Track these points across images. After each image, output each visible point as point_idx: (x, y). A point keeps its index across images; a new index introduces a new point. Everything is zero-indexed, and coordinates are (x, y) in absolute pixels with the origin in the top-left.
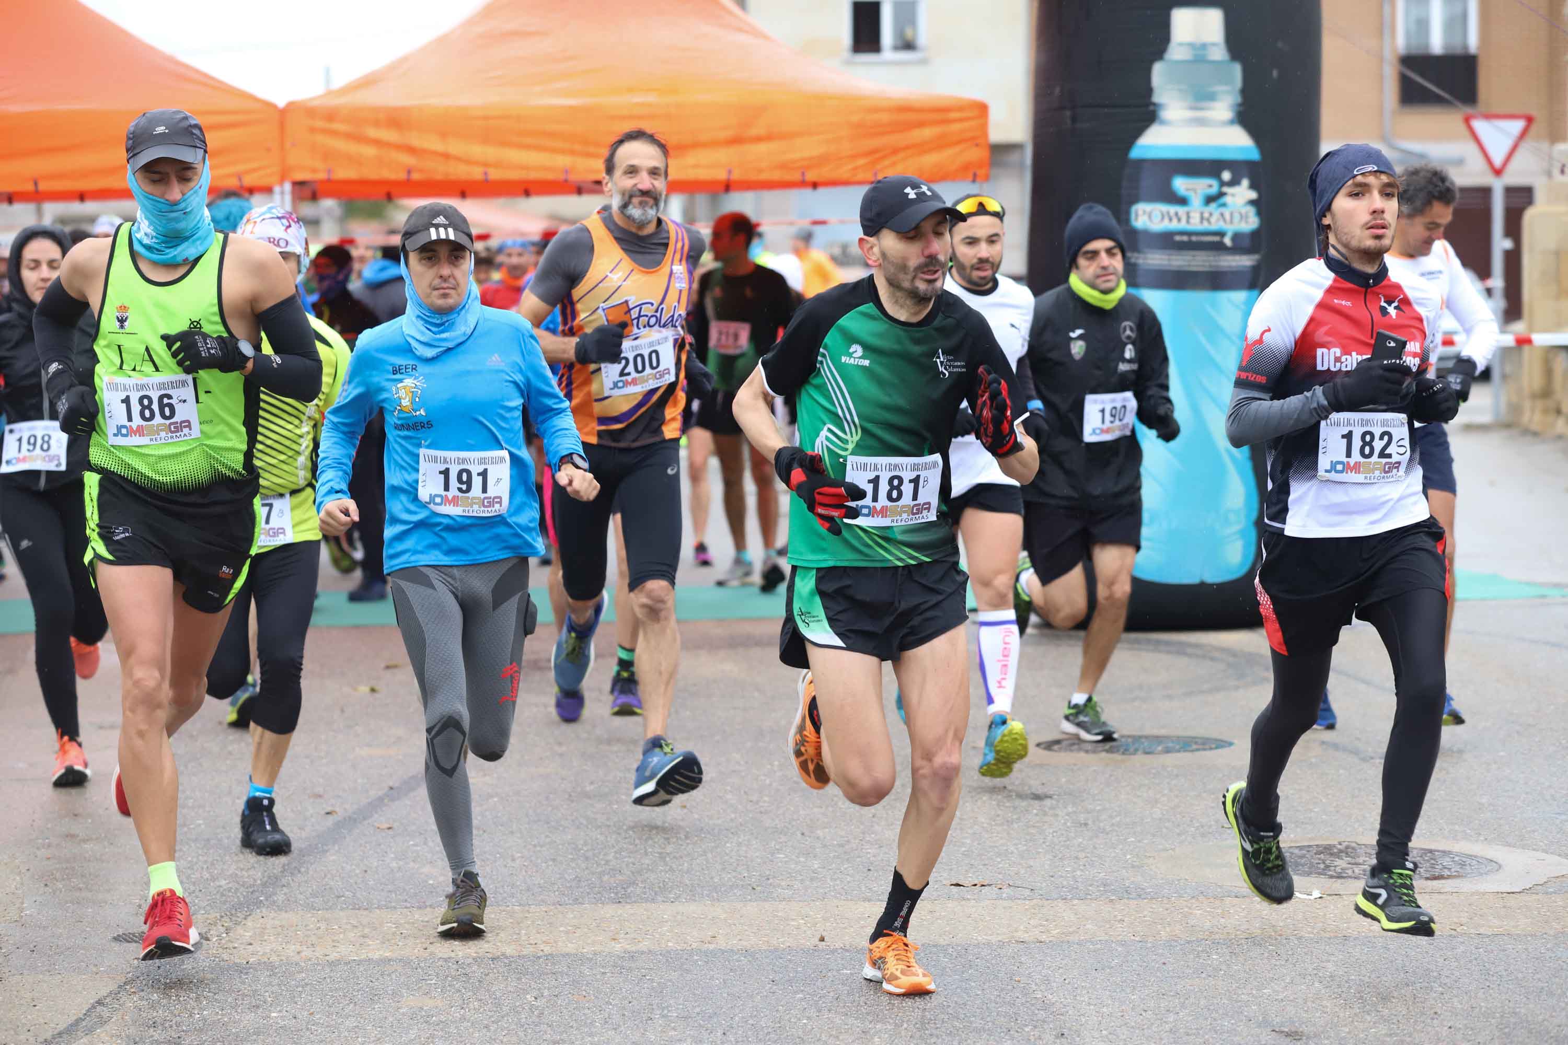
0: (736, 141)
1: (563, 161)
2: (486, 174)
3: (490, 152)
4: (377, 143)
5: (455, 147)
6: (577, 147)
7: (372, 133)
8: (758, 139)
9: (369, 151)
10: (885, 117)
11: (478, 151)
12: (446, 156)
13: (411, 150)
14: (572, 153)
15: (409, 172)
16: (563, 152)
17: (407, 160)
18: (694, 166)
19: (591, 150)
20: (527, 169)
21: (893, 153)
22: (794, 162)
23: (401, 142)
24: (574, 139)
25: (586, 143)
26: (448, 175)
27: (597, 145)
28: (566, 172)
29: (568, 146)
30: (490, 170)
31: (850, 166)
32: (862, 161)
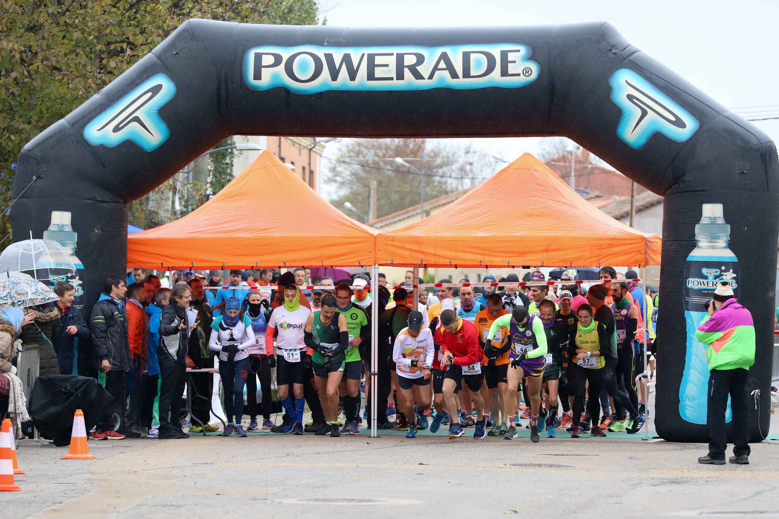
0: (547, 250)
1: (480, 257)
2: (450, 262)
3: (453, 254)
4: (410, 250)
5: (439, 252)
6: (485, 252)
7: (408, 246)
8: (555, 250)
9: (407, 253)
10: (604, 242)
11: (447, 254)
12: (435, 255)
13: (423, 253)
14: (484, 254)
15: (422, 261)
16: (480, 254)
17: (422, 257)
18: (529, 260)
19: (491, 253)
20: (466, 260)
21: (607, 256)
22: (567, 259)
23: (419, 250)
24: (484, 249)
25: (489, 251)
26: (436, 262)
27: (493, 251)
28: (481, 262)
29: (482, 252)
30: (452, 261)
31: (590, 261)
32: (594, 259)
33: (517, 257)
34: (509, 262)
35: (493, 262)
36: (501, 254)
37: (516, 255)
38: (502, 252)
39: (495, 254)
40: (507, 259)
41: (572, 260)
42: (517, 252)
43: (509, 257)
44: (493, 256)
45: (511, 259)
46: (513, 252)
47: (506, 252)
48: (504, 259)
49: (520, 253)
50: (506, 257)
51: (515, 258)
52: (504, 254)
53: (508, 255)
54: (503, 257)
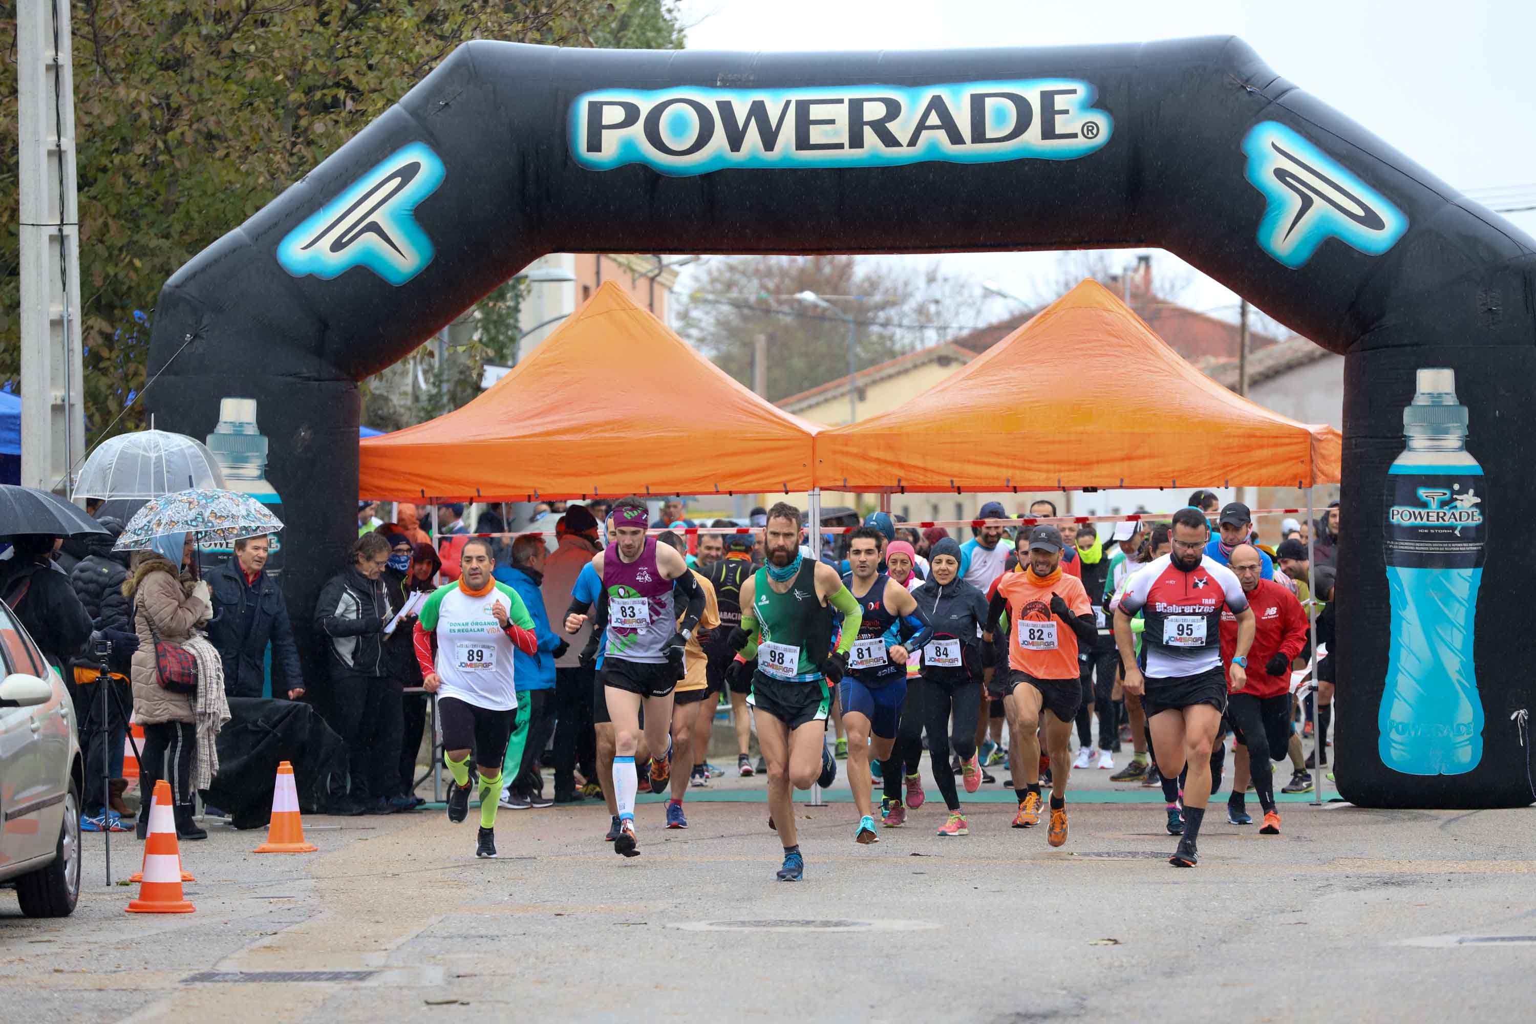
0: (1129, 458)
1: (1006, 473)
2: (952, 482)
3: (956, 467)
4: (878, 460)
5: (931, 464)
6: (1016, 463)
7: (874, 454)
8: (1144, 457)
9: (873, 466)
10: (1235, 442)
11: (947, 466)
12: (925, 469)
13: (901, 465)
14: (1014, 467)
15: (899, 481)
16: (1007, 466)
17: (901, 473)
18: (1097, 477)
19: (1027, 465)
20: (981, 478)
21: (1239, 467)
22: (1167, 473)
23: (895, 460)
24: (1014, 457)
25: (1023, 460)
26: (925, 482)
27: (1030, 461)
28: (1008, 480)
29: (1010, 462)
30: (954, 479)
31: (1208, 477)
32: (1216, 473)
33: (1075, 470)
34: (1059, 481)
35: (1029, 480)
36: (1044, 466)
37: (1073, 467)
38: (1047, 462)
39: (1034, 466)
40: (1056, 476)
41: (1175, 474)
42: (1077, 463)
43: (1060, 471)
44: (1029, 469)
45: (1062, 474)
46: (1068, 462)
47: (1054, 463)
48: (1052, 475)
49: (1080, 464)
50: (1055, 472)
51: (1072, 473)
52: (1051, 467)
53: (1057, 467)
54: (1048, 471)
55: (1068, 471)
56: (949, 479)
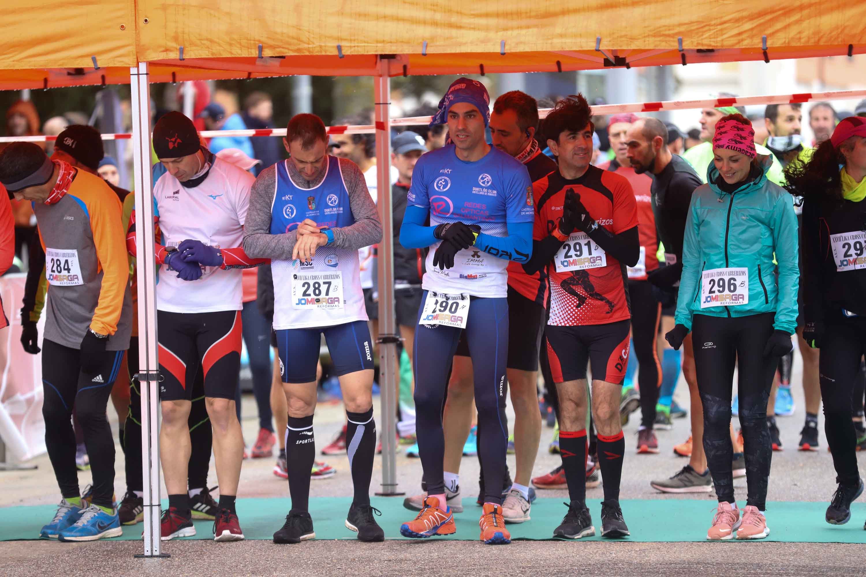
1: (422, 33)
2: (339, 48)
3: (346, 25)
4: (230, 17)
14: (435, 24)
15: (261, 49)
16: (424, 23)
18: (561, 36)
19: (454, 19)
21: (785, 15)
24: (436, 7)
25: (449, 11)
26: (299, 50)
29: (428, 15)
30: (343, 44)
31: (736, 31)
32: (748, 26)
33: (528, 27)
37: (524, 22)
38: (487, 15)
39: (466, 21)
42: (528, 15)
43: (505, 29)
46: (518, 14)
47: (498, 15)
48: (492, 35)
49: (537, 17)
50: (498, 29)
51: (524, 32)
52: (492, 22)
53: (502, 22)
54: (487, 29)
55: (520, 28)
56: (336, 44)
